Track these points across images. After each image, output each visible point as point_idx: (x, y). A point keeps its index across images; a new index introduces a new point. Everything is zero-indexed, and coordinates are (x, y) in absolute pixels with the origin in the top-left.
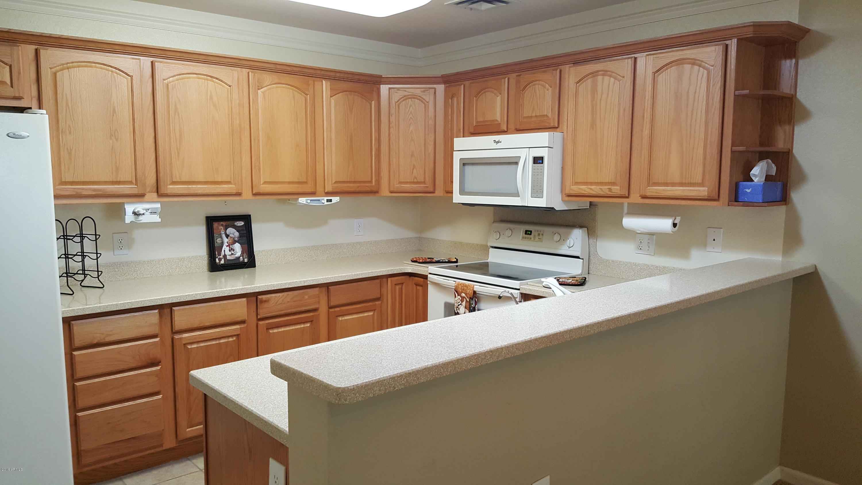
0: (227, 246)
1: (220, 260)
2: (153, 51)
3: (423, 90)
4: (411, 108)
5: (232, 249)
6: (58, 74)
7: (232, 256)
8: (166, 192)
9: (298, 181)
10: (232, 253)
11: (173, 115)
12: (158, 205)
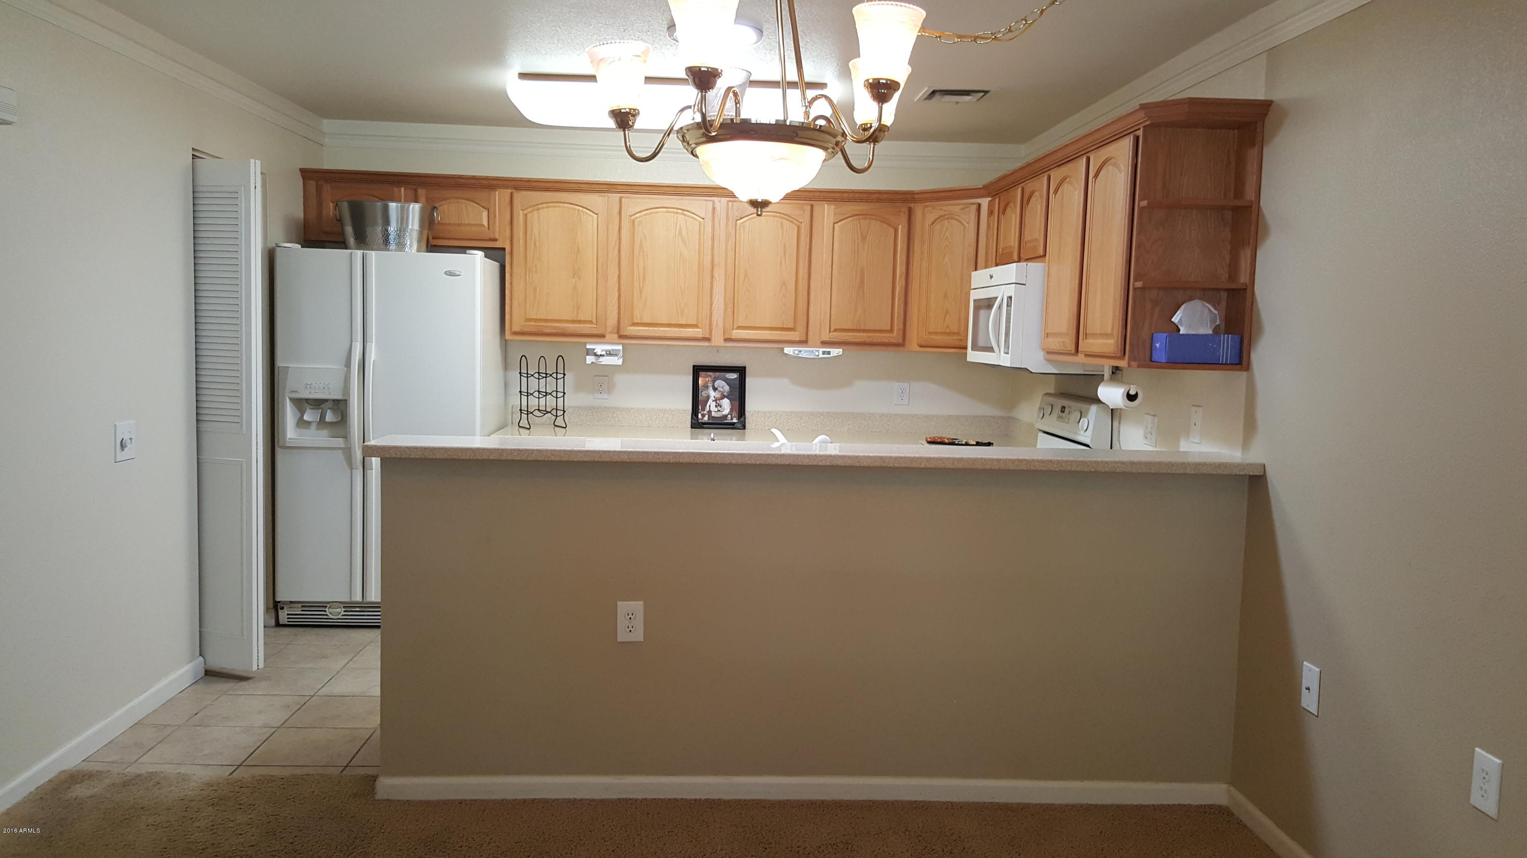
0: (713, 401)
1: (703, 416)
2: (619, 187)
3: (963, 206)
4: (947, 233)
5: (719, 404)
6: (529, 216)
7: (719, 413)
8: (625, 334)
9: (782, 326)
10: (719, 409)
11: (637, 252)
12: (620, 347)
